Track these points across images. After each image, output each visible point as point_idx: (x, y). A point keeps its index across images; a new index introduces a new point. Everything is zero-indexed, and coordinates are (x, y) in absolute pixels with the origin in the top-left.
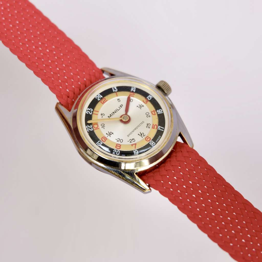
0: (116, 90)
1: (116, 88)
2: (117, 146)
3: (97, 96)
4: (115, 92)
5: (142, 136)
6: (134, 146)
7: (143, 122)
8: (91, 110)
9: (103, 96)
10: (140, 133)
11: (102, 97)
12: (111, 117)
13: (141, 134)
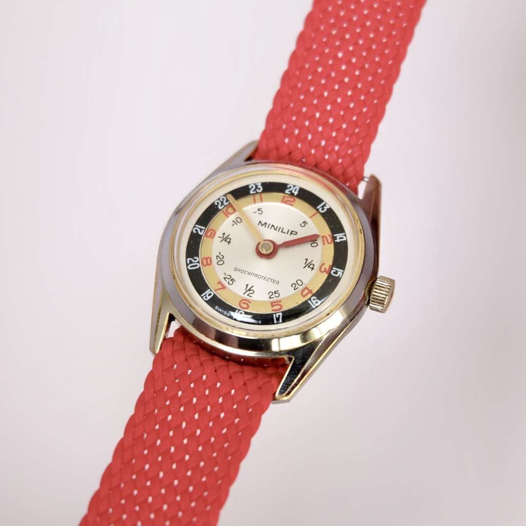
0: (323, 209)
1: (326, 208)
2: (206, 259)
3: (294, 186)
4: (318, 210)
5: (248, 293)
6: (220, 286)
7: (278, 283)
8: (259, 189)
9: (297, 195)
10: (253, 286)
11: (295, 195)
12: (262, 225)
13: (249, 290)
